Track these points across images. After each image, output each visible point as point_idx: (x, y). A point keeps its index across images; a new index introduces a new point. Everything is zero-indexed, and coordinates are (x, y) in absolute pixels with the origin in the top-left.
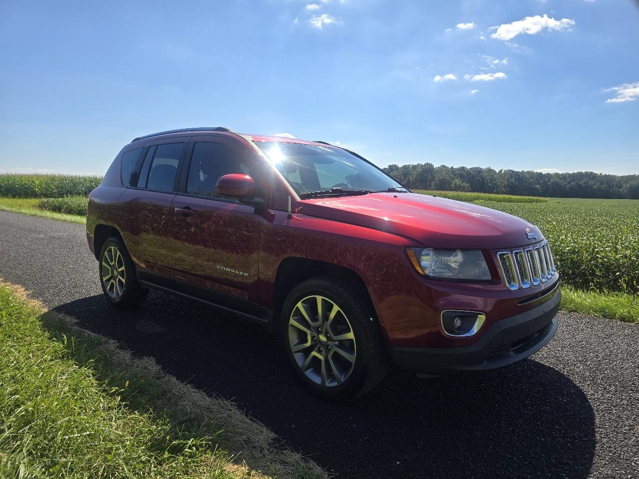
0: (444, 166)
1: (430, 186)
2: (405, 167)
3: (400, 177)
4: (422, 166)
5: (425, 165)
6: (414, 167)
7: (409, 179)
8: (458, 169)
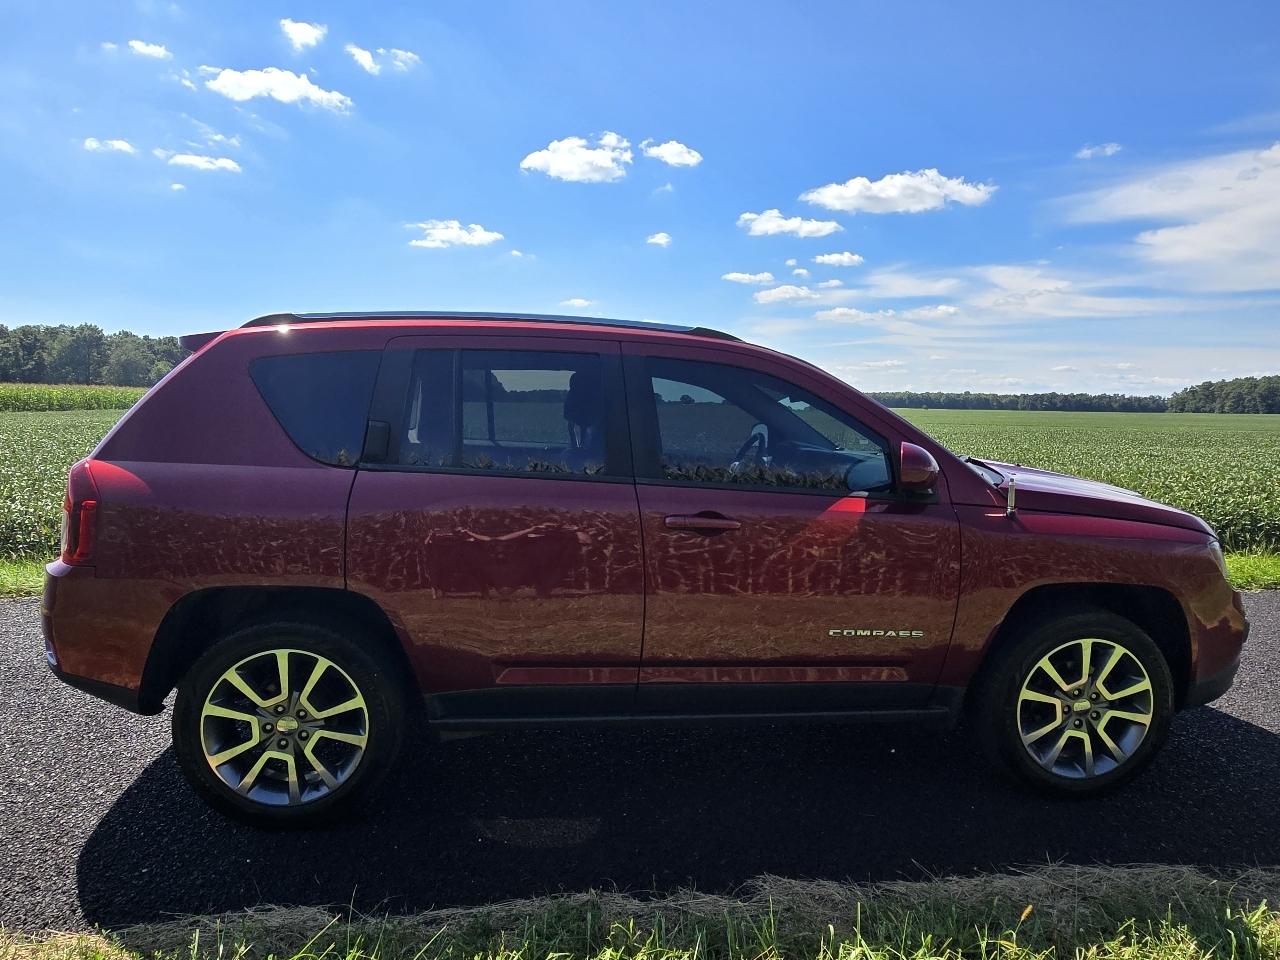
0: (126, 334)
1: (99, 375)
2: (26, 331)
3: (16, 354)
4: (73, 331)
5: (82, 328)
6: (52, 333)
7: (40, 357)
8: (160, 342)
